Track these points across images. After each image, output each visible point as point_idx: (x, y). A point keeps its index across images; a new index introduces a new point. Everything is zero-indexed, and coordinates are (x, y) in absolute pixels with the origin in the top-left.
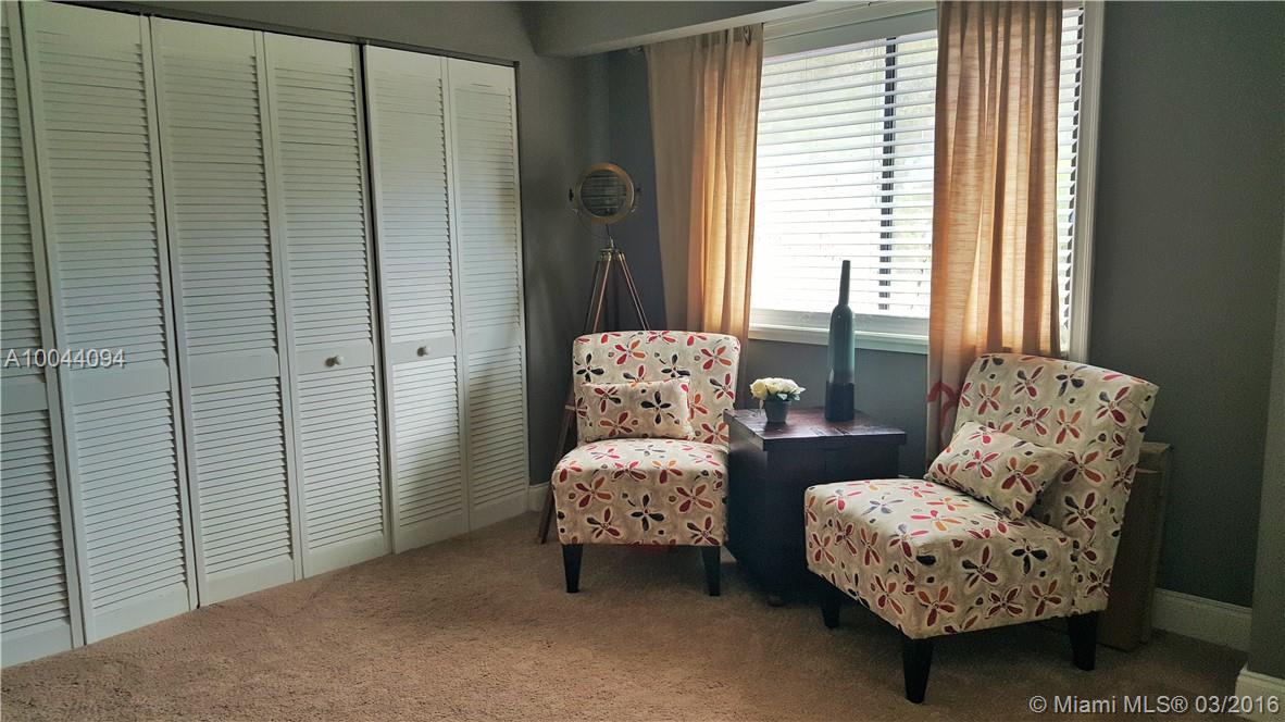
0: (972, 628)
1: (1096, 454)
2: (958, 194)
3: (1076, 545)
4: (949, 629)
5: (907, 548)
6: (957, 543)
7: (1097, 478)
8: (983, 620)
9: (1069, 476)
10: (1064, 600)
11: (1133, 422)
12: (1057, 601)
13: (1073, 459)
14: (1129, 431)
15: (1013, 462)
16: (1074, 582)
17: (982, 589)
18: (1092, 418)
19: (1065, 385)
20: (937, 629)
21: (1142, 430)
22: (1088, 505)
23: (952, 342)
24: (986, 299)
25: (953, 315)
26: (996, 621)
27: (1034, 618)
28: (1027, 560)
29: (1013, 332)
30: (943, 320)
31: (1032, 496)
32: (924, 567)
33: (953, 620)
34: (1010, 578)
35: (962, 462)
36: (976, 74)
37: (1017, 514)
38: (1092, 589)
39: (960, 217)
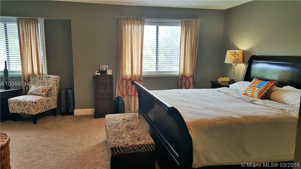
0: (42, 112)
1: (54, 86)
2: (24, 50)
3: (53, 99)
4: (39, 112)
5: (32, 102)
6: (39, 100)
7: (54, 89)
8: (43, 111)
9: (50, 90)
10: (52, 107)
11: (58, 81)
12: (51, 107)
13: (51, 88)
14: (58, 83)
15: (43, 89)
16: (53, 104)
17: (43, 106)
18: (52, 82)
19: (47, 78)
20: (37, 113)
21: (59, 82)
22: (54, 93)
23: (26, 74)
24: (31, 67)
25: (26, 70)
26: (44, 111)
27: (49, 110)
28: (48, 101)
29: (36, 72)
30: (24, 70)
31: (46, 93)
32: (35, 104)
33: (39, 111)
34: (46, 104)
35: (34, 91)
36: (25, 31)
37: (45, 96)
38: (55, 105)
39: (25, 54)
